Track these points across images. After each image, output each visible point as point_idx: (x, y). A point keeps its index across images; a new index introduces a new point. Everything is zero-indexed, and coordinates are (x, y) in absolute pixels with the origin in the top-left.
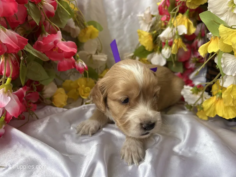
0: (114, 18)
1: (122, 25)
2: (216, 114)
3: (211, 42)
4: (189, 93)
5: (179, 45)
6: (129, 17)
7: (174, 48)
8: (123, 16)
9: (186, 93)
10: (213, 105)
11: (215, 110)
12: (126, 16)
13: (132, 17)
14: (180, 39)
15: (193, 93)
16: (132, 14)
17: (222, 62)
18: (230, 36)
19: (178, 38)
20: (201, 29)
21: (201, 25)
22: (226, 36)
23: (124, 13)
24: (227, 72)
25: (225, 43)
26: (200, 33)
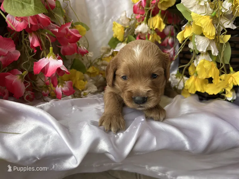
0: (97, 22)
1: (105, 28)
2: (196, 91)
3: (185, 31)
4: (174, 78)
5: (154, 39)
6: (110, 20)
7: (151, 39)
8: (105, 20)
9: (172, 79)
10: (193, 83)
11: (195, 87)
12: (108, 20)
13: (112, 20)
16: (113, 18)
17: (195, 41)
18: (200, 19)
19: (154, 33)
20: (171, 29)
21: (170, 26)
22: (197, 19)
23: (105, 17)
24: (199, 49)
25: (197, 24)
26: (170, 32)
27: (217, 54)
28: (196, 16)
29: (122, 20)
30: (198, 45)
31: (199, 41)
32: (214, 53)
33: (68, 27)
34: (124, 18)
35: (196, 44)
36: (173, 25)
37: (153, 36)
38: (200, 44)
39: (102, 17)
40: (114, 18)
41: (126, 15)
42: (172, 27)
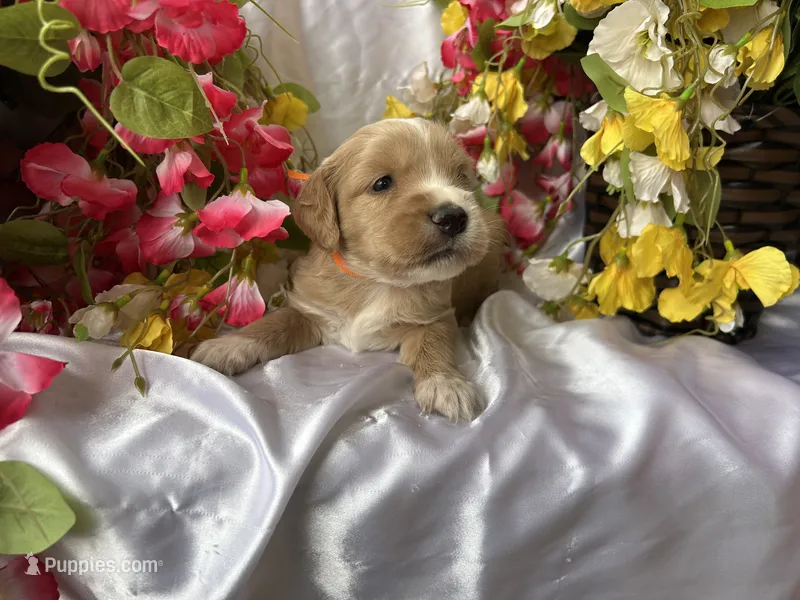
0: (336, 92)
2: (619, 306)
3: (603, 131)
5: (510, 147)
6: (379, 85)
7: (502, 151)
8: (361, 85)
11: (617, 297)
12: (370, 84)
13: (385, 85)
14: (512, 133)
15: (558, 272)
16: (385, 77)
17: (631, 170)
18: (648, 111)
19: (509, 130)
20: (564, 115)
21: (562, 105)
22: (640, 111)
23: (363, 75)
24: (641, 194)
25: (639, 127)
26: (562, 124)
27: (686, 209)
28: (638, 101)
29: (416, 91)
30: (638, 181)
31: (640, 171)
32: (681, 207)
33: (254, 119)
34: (422, 87)
35: (634, 180)
36: (570, 100)
37: (505, 139)
38: (643, 178)
39: (354, 73)
40: (390, 77)
41: (427, 76)
42: (570, 105)
